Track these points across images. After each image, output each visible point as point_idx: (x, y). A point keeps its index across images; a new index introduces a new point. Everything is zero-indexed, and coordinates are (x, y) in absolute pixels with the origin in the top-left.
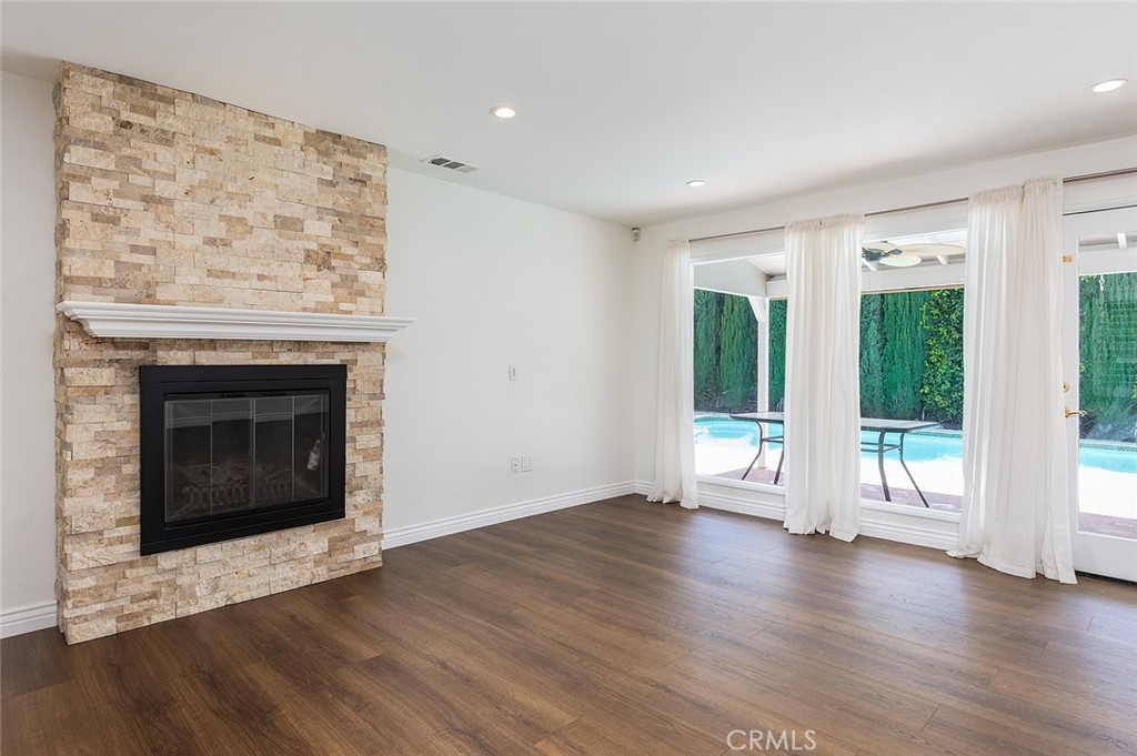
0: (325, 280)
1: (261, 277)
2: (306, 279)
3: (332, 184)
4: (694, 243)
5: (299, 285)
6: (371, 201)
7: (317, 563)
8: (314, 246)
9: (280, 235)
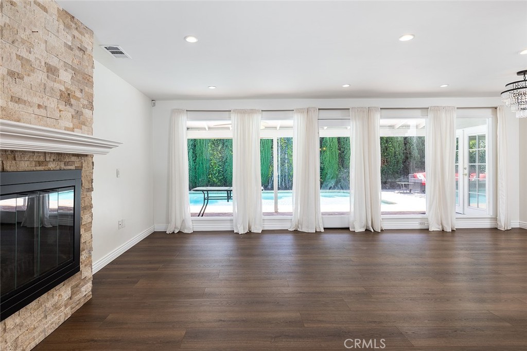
0: (68, 112)
1: (39, 106)
2: (60, 111)
3: (71, 48)
4: (188, 112)
5: (57, 115)
6: (87, 64)
7: (66, 306)
8: (63, 88)
9: (48, 77)
